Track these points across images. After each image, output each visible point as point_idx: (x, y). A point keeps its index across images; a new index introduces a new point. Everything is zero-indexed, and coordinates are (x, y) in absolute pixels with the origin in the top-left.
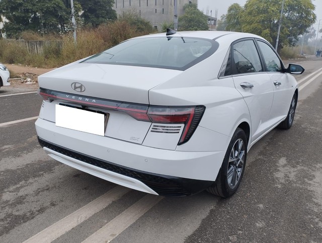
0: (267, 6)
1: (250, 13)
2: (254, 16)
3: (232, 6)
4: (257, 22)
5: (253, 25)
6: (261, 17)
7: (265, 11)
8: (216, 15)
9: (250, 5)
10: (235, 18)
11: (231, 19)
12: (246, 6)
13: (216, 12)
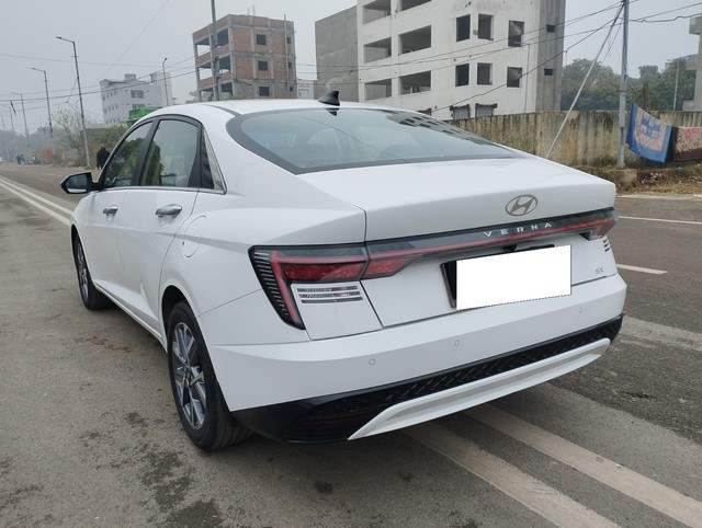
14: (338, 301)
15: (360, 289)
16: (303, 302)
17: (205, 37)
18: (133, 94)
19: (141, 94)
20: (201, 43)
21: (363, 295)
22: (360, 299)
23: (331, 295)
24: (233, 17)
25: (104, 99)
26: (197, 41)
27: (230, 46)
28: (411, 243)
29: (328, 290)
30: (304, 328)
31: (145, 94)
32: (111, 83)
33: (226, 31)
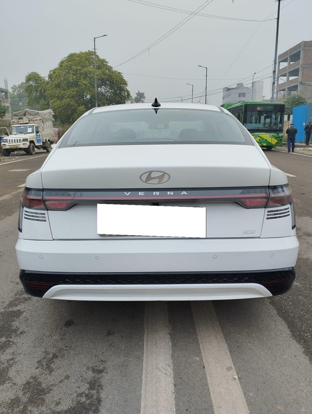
0: (77, 78)
1: (58, 86)
2: (64, 90)
3: (30, 75)
4: (68, 97)
5: (64, 101)
6: (73, 91)
7: (76, 84)
8: (6, 85)
9: (56, 76)
10: (37, 91)
11: (31, 91)
12: (50, 77)
13: (6, 82)
14: (37, 220)
15: (46, 216)
16: (25, 218)
17: (286, 57)
18: (240, 95)
19: (244, 95)
20: (282, 61)
21: (47, 219)
22: (45, 221)
23: (33, 216)
24: (305, 42)
25: (224, 98)
26: (280, 60)
27: (301, 61)
28: (70, 193)
29: (33, 213)
30: (21, 232)
31: (247, 94)
32: (229, 89)
33: (300, 51)
